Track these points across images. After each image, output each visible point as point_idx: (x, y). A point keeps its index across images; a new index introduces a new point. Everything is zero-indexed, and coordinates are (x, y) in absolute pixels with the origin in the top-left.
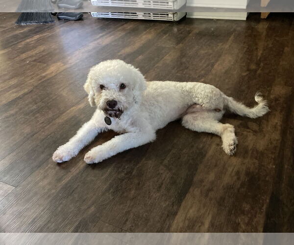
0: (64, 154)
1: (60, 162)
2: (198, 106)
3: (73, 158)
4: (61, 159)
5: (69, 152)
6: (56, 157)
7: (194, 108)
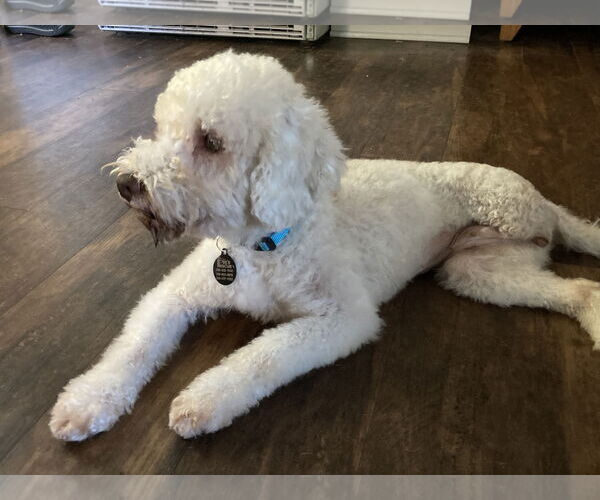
0: (94, 408)
1: (80, 438)
2: (484, 230)
3: (121, 418)
4: (83, 428)
5: (108, 396)
6: (65, 424)
7: (473, 235)
